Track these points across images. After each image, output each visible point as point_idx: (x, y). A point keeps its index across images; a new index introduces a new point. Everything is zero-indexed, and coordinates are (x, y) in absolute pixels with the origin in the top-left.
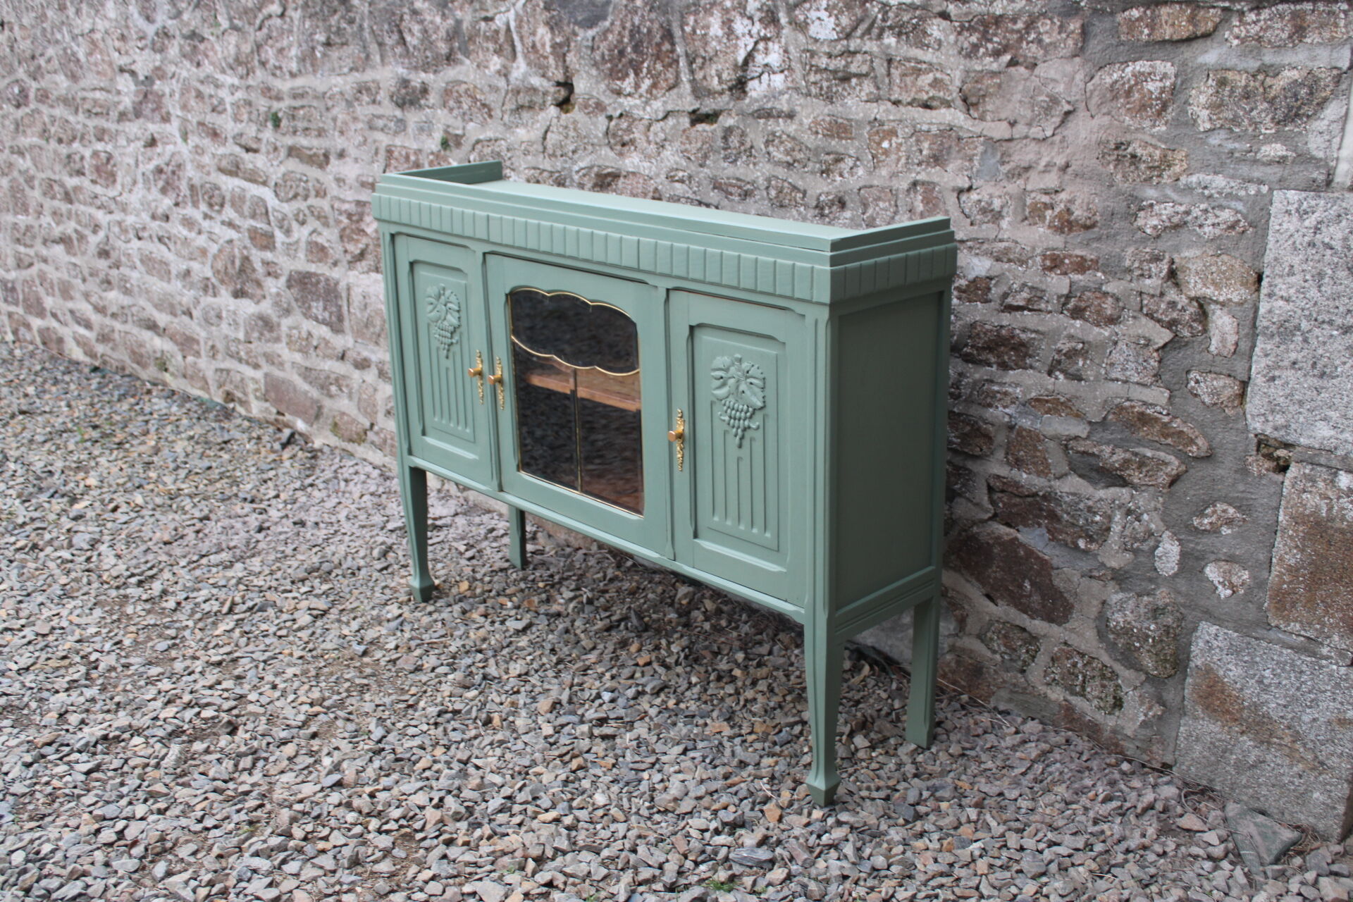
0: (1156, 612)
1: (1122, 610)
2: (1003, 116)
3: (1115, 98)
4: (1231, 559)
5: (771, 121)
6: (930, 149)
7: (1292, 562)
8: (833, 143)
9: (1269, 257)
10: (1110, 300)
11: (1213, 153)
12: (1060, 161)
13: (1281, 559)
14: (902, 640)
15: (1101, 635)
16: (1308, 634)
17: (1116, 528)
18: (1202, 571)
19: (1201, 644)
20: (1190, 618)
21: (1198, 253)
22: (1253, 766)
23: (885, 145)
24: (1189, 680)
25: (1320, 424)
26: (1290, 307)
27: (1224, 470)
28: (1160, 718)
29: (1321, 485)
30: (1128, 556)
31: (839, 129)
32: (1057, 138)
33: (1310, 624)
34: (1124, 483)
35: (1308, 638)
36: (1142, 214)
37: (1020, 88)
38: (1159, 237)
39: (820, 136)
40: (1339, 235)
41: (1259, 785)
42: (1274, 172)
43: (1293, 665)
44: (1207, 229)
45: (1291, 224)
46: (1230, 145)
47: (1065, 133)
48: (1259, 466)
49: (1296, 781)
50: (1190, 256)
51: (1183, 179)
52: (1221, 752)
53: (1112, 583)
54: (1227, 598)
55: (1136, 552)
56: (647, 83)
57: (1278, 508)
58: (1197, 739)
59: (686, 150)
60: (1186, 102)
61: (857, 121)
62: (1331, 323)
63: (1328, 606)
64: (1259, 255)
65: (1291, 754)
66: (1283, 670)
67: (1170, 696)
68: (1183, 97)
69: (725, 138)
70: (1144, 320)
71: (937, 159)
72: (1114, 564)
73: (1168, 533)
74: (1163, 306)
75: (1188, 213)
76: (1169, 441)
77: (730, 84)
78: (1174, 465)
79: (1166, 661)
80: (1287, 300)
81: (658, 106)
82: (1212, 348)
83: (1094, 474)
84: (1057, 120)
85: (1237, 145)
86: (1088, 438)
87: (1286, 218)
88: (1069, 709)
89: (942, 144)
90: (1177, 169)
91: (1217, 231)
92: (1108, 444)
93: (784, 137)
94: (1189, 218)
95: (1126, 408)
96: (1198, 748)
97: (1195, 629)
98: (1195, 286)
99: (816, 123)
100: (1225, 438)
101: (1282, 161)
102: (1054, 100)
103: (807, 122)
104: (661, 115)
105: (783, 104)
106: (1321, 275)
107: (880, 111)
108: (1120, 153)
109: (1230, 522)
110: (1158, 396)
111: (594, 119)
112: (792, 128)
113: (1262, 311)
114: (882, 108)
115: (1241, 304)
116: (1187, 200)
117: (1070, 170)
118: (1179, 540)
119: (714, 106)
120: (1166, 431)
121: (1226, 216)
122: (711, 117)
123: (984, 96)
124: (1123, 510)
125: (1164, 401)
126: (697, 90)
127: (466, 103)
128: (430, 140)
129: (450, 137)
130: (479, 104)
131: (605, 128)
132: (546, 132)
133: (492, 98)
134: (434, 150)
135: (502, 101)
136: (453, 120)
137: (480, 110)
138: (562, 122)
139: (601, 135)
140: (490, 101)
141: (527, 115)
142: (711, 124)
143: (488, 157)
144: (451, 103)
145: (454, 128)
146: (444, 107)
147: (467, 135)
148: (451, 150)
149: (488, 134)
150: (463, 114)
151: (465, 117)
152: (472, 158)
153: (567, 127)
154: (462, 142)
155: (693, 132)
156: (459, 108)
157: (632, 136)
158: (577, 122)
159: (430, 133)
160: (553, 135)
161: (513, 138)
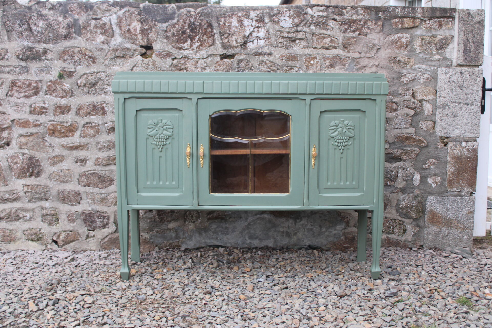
0: (415, 197)
1: (404, 200)
2: (357, 51)
3: (392, 44)
4: (435, 175)
5: (261, 57)
6: (329, 62)
7: (452, 171)
8: (290, 63)
9: (438, 86)
10: (394, 104)
11: (421, 59)
12: (377, 64)
13: (449, 171)
15: (397, 211)
16: (458, 190)
17: (400, 175)
18: (427, 181)
19: (429, 203)
20: (425, 196)
21: (420, 87)
22: (447, 236)
23: (312, 62)
24: (426, 216)
25: (455, 130)
26: (445, 99)
27: (431, 149)
28: (418, 231)
29: (458, 147)
30: (405, 183)
31: (293, 58)
32: (376, 57)
33: (458, 187)
34: (400, 160)
35: (459, 191)
36: (402, 77)
37: (363, 42)
38: (408, 84)
39: (284, 61)
40: (456, 78)
41: (449, 241)
42: (437, 63)
43: (455, 201)
44: (421, 80)
45: (443, 77)
46: (425, 56)
47: (378, 55)
48: (441, 145)
49: (459, 235)
50: (417, 88)
51: (414, 67)
52: (437, 235)
53: (400, 193)
54: (435, 187)
55: (406, 181)
56: (197, 44)
57: (447, 156)
58: (430, 234)
59: (217, 70)
60: (413, 45)
61: (300, 55)
62: (455, 102)
63: (463, 180)
64: (436, 86)
65: (457, 228)
66: (453, 203)
67: (421, 223)
68: (412, 44)
69: (238, 64)
70: (405, 109)
71: (332, 66)
72: (400, 186)
73: (416, 172)
74: (411, 103)
75: (416, 76)
76: (415, 143)
77: (241, 44)
78: (417, 150)
79: (420, 212)
80: (444, 97)
81: (203, 53)
82: (426, 114)
83: (391, 160)
84: (375, 51)
85: (427, 56)
86: (389, 148)
87: (442, 75)
88: (389, 239)
89: (334, 61)
90: (411, 64)
91: (424, 81)
92: (395, 149)
93: (267, 62)
94: (416, 77)
95: (401, 137)
96: (430, 236)
97: (427, 199)
98: (419, 97)
99: (282, 56)
100: (431, 139)
101: (439, 60)
102: (374, 45)
103: (277, 56)
104: (205, 56)
105: (266, 50)
106: (452, 89)
107: (308, 51)
108: (395, 60)
109: (434, 164)
110: (411, 131)
111: (164, 60)
112: (271, 58)
113: (438, 101)
114: (310, 50)
115: (432, 100)
116: (415, 72)
117: (379, 66)
118: (420, 173)
119: (233, 52)
120: (415, 140)
121: (426, 76)
122: (231, 56)
123: (350, 45)
124: (402, 169)
125: (414, 132)
126: (224, 46)
127: (78, 57)
128: (49, 75)
129: (65, 73)
130: (87, 57)
131: (171, 63)
132: (133, 67)
133: (97, 54)
134: (52, 80)
135: (105, 55)
136: (67, 65)
137: (87, 59)
138: (145, 62)
139: (168, 67)
140: (95, 55)
141: (120, 60)
142: (230, 59)
143: (92, 81)
144: (66, 57)
145: (69, 69)
146: (60, 59)
147: (77, 71)
148: (64, 79)
149: (92, 70)
150: (75, 62)
151: (76, 63)
152: (79, 82)
153: (148, 64)
154: (74, 75)
155: (222, 62)
156: (72, 59)
157: (186, 66)
158: (154, 62)
159: (48, 72)
160: (138, 68)
161: (110, 71)
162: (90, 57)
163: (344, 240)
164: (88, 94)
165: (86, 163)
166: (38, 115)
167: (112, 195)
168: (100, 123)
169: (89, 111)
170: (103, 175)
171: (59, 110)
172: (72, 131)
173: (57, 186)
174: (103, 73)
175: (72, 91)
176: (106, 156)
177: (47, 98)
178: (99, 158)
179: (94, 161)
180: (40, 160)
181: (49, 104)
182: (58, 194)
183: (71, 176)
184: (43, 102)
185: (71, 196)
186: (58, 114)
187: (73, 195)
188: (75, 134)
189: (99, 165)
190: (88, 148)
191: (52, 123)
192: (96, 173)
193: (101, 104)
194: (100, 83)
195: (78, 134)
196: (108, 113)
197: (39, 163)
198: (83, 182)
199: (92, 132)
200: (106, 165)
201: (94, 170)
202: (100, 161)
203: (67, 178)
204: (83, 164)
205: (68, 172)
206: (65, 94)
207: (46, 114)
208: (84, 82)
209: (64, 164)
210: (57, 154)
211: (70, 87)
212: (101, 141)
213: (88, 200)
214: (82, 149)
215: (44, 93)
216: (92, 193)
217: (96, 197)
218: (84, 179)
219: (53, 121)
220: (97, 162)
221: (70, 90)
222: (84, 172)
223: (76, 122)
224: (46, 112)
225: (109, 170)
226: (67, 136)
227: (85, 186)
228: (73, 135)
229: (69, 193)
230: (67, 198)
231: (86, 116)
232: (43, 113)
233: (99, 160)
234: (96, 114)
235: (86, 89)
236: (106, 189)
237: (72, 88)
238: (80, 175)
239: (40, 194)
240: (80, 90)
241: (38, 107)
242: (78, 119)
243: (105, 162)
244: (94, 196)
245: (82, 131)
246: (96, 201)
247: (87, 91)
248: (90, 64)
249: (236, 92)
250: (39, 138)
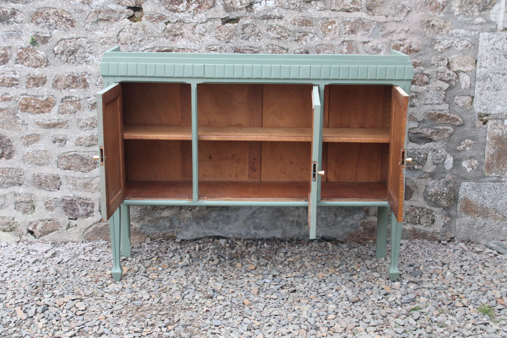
0: (447, 183)
1: (433, 187)
2: (383, 13)
3: (426, 5)
4: (471, 158)
5: (270, 21)
6: (350, 27)
7: (492, 153)
8: (303, 28)
9: (479, 54)
10: (426, 76)
11: (459, 22)
12: (406, 29)
13: (488, 153)
14: (338, 228)
15: (425, 199)
16: (498, 176)
17: (429, 157)
18: (461, 165)
19: (462, 190)
20: (458, 182)
21: (457, 56)
22: (483, 227)
23: (330, 27)
24: (459, 204)
25: (497, 106)
26: (487, 70)
27: (467, 128)
28: (449, 221)
29: (499, 125)
30: (435, 166)
31: (307, 22)
32: (405, 20)
33: (498, 172)
34: (430, 140)
35: (498, 177)
36: (436, 45)
37: (391, 3)
38: (443, 52)
39: (296, 26)
40: (501, 45)
41: (485, 232)
42: (479, 27)
43: (494, 187)
44: (459, 48)
45: (486, 43)
46: (465, 19)
47: (408, 18)
48: (479, 124)
49: (497, 226)
50: (454, 57)
51: (450, 32)
52: (471, 226)
53: (429, 178)
54: (470, 171)
55: (437, 164)
56: (195, 6)
57: (486, 136)
58: (463, 224)
59: (218, 36)
60: (451, 6)
61: (316, 19)
62: (499, 73)
63: (503, 164)
64: (476, 55)
65: (495, 218)
66: (491, 190)
67: (452, 212)
68: (450, 4)
69: (243, 29)
70: (438, 81)
71: (353, 31)
72: (430, 171)
73: (448, 155)
74: (446, 75)
75: (453, 43)
76: (449, 122)
77: (246, 5)
78: (451, 129)
79: (451, 200)
80: (486, 68)
81: (202, 16)
82: (463, 87)
83: (420, 140)
84: (405, 14)
85: (467, 19)
86: (418, 127)
87: (484, 41)
88: (414, 230)
89: (356, 25)
90: (448, 28)
91: (462, 48)
92: (425, 128)
93: (277, 27)
94: (453, 45)
95: (432, 114)
96: (463, 227)
97: (460, 186)
98: (456, 67)
99: (294, 20)
100: (467, 117)
101: (481, 24)
102: (404, 7)
103: (289, 20)
104: (204, 21)
105: (276, 13)
106: (496, 58)
107: (326, 14)
108: (429, 24)
109: (470, 145)
110: (445, 107)
111: (156, 24)
112: (282, 23)
113: (477, 72)
114: (327, 13)
115: (471, 71)
116: (452, 38)
117: (409, 32)
118: (453, 156)
119: (237, 15)
120: (448, 118)
121: (465, 43)
122: (235, 20)
123: (375, 6)
124: (432, 150)
125: (447, 108)
126: (227, 8)
127: (53, 19)
128: (19, 41)
129: (38, 38)
130: (64, 19)
131: (163, 28)
132: (120, 32)
133: (76, 16)
134: (24, 47)
135: (86, 17)
136: (41, 29)
137: (64, 23)
138: (133, 27)
139: (160, 32)
140: (74, 18)
141: (104, 24)
142: (233, 23)
143: (71, 48)
144: (39, 20)
145: (43, 33)
146: (32, 22)
147: (53, 37)
148: (38, 46)
149: (71, 35)
150: (50, 25)
151: (52, 27)
152: (56, 49)
153: (136, 29)
154: (49, 40)
155: (223, 27)
156: (46, 22)
157: (182, 31)
158: (144, 26)
159: (19, 37)
160: (125, 34)
161: (92, 37)
162: (68, 20)
163: (363, 231)
164: (66, 63)
165: (65, 143)
166: (8, 87)
167: (96, 179)
168: (82, 97)
169: (68, 83)
170: (86, 157)
171: (32, 82)
172: (48, 106)
173: (32, 169)
174: (83, 39)
175: (47, 59)
176: (89, 135)
177: (17, 67)
178: (80, 138)
179: (75, 141)
180: (11, 139)
181: (20, 75)
182: (34, 179)
183: (48, 158)
184: (13, 73)
185: (48, 180)
186: (31, 86)
187: (51, 180)
188: (53, 110)
189: (81, 145)
190: (68, 126)
191: (25, 96)
192: (78, 155)
193: (83, 76)
194: (81, 50)
195: (55, 109)
196: (90, 86)
197: (10, 143)
198: (62, 165)
199: (72, 107)
200: (89, 146)
201: (75, 151)
202: (82, 140)
203: (44, 161)
204: (62, 144)
205: (44, 153)
206: (39, 64)
207: (18, 86)
208: (62, 49)
209: (40, 144)
210: (32, 133)
211: (45, 55)
212: (83, 118)
213: (69, 185)
214: (60, 128)
215: (13, 62)
216: (74, 177)
217: (78, 181)
218: (63, 161)
219: (26, 94)
220: (79, 142)
221: (44, 59)
222: (64, 153)
223: (53, 96)
224: (17, 84)
225: (93, 151)
226: (43, 112)
227: (65, 169)
228: (49, 111)
229: (46, 177)
230: (44, 183)
231: (64, 89)
232: (13, 85)
233: (80, 140)
234: (77, 86)
235: (64, 58)
236: (90, 172)
237: (47, 56)
238: (58, 157)
239: (13, 179)
240: (57, 58)
241: (8, 78)
242: (54, 92)
243: (88, 143)
244: (75, 181)
245: (60, 106)
246: (78, 186)
247: (66, 60)
248: (67, 27)
249: (241, 76)
250: (10, 114)
